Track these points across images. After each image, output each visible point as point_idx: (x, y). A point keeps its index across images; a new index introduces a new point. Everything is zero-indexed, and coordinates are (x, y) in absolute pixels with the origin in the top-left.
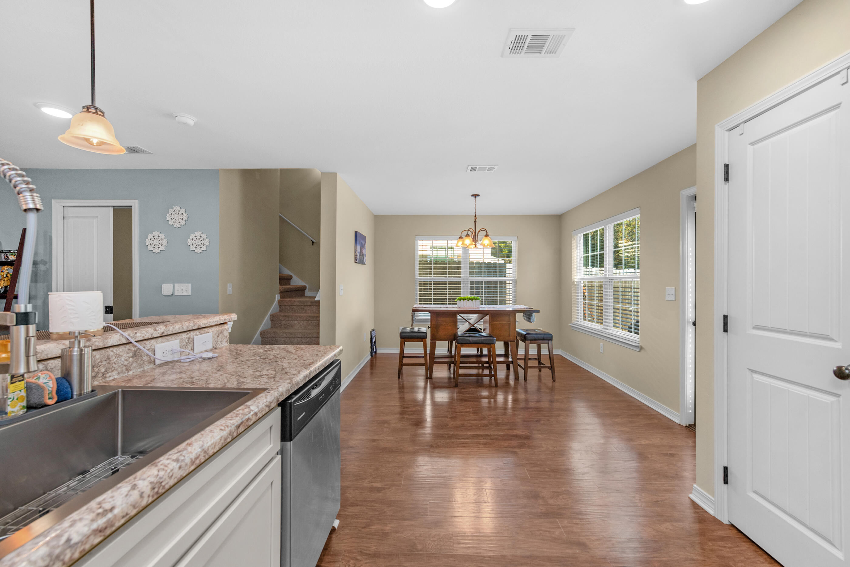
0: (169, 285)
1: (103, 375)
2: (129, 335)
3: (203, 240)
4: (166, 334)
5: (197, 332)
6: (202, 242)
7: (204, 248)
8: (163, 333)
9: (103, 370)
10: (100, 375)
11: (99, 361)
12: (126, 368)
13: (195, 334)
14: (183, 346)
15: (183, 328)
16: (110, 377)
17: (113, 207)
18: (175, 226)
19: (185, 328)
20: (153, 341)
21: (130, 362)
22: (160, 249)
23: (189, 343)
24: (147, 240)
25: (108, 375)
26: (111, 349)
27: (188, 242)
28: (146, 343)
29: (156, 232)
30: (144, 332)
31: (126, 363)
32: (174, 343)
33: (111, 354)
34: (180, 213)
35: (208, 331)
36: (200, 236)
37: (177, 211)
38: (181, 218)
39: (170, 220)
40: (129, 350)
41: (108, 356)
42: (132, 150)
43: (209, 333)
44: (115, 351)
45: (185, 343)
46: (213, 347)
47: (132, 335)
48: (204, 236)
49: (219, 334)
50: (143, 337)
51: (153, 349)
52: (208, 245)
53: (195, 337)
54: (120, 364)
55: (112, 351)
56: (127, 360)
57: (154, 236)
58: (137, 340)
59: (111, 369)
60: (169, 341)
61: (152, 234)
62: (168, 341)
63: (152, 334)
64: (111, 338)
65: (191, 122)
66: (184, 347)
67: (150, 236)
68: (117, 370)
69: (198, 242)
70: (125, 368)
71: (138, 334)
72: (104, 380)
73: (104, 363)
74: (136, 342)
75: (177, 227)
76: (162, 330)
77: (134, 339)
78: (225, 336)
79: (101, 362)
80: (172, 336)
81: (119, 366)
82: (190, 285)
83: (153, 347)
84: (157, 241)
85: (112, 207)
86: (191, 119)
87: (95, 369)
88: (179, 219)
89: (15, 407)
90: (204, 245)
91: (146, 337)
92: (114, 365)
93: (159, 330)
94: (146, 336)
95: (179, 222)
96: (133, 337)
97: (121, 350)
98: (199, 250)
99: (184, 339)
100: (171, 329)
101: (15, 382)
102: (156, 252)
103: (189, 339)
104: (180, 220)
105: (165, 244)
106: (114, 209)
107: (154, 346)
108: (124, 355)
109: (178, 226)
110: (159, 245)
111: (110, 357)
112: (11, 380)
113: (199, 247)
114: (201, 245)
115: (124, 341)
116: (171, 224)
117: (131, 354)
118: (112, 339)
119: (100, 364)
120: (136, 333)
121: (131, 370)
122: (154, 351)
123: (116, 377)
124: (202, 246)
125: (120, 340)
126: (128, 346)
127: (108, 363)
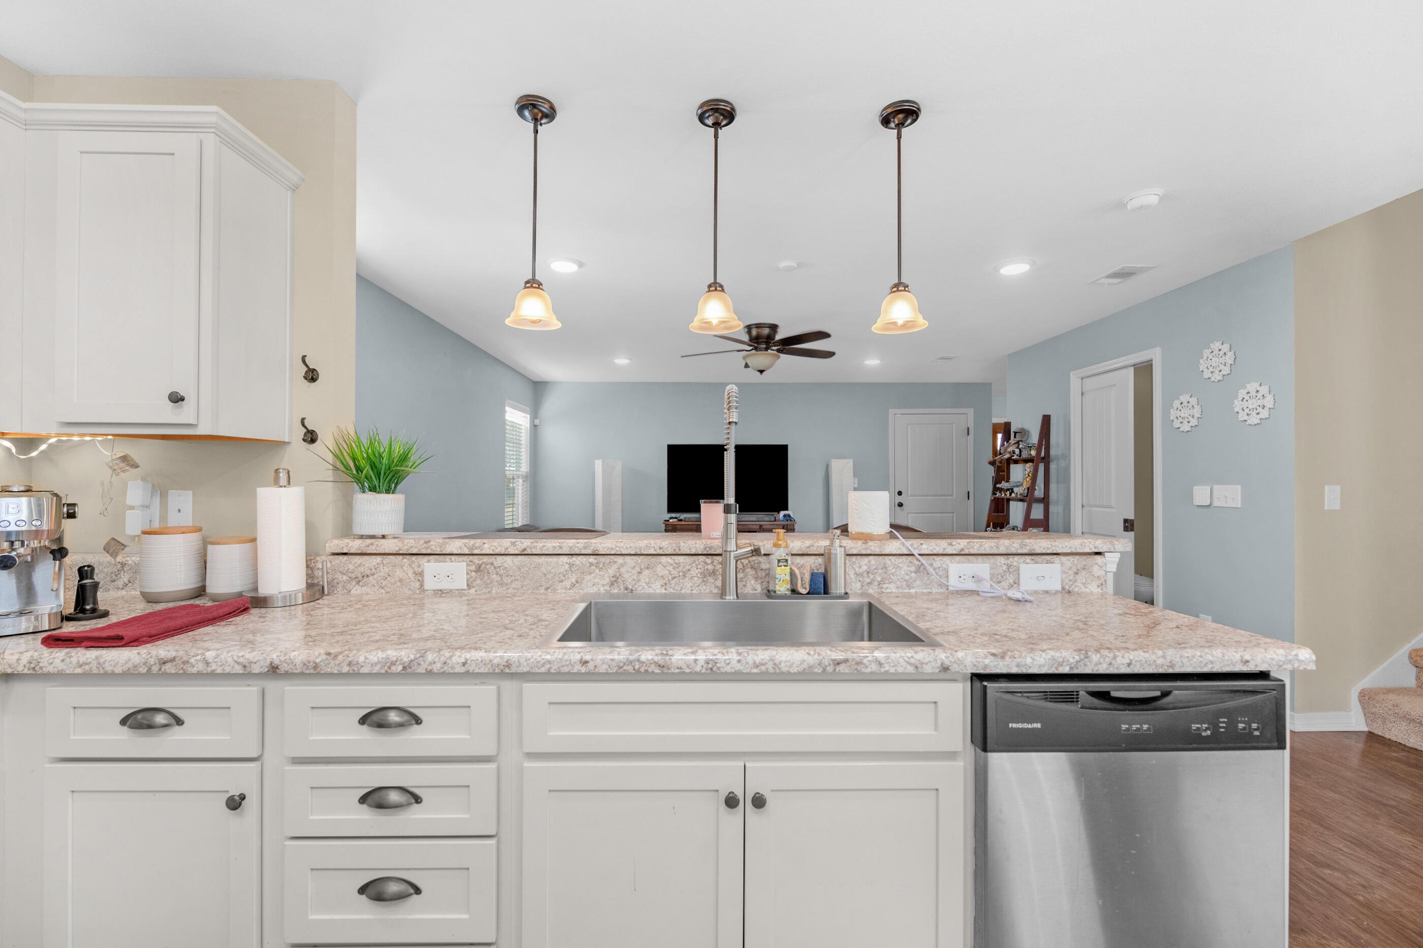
0: (1204, 487)
1: (879, 584)
2: (911, 545)
3: (1261, 398)
4: (966, 552)
5: (1028, 559)
6: (1260, 402)
7: (1264, 414)
8: (963, 549)
9: (879, 579)
10: (876, 583)
11: (874, 567)
12: (907, 584)
13: (1021, 560)
14: (998, 574)
15: (998, 548)
16: (887, 588)
17: (1134, 365)
18: (1212, 379)
19: (1001, 549)
20: (946, 558)
21: (911, 578)
22: (1190, 424)
23: (1010, 573)
24: (1172, 411)
25: (885, 586)
26: (890, 557)
27: (1234, 406)
28: (936, 559)
29: (1184, 395)
30: (933, 544)
31: (907, 577)
32: (982, 568)
33: (889, 563)
34: (1221, 353)
35: (1052, 560)
36: (1258, 391)
37: (1216, 352)
38: (1223, 363)
39: (1205, 370)
40: (911, 563)
41: (885, 564)
42: (1124, 274)
43: (1053, 565)
44: (893, 560)
45: (1000, 571)
46: (1063, 589)
47: (915, 546)
48: (1264, 390)
49: (1078, 570)
50: (931, 550)
51: (945, 569)
52: (1272, 406)
53: (1023, 567)
54: (899, 578)
55: (890, 560)
56: (907, 574)
57: (1182, 403)
58: (922, 552)
59: (889, 580)
60: (972, 563)
61: (1178, 399)
62: (969, 562)
63: (945, 549)
64: (889, 545)
65: (1153, 200)
66: (999, 576)
67: (1176, 404)
68: (895, 583)
69: (1252, 404)
70: (905, 583)
71: (924, 546)
72: (879, 590)
73: (880, 571)
74: (920, 555)
75: (1216, 381)
76: (961, 547)
77: (917, 551)
78: (1096, 576)
79: (876, 569)
80: (979, 557)
81: (898, 579)
82: (1239, 487)
83: (946, 567)
84: (1186, 411)
85: (1131, 366)
86: (1149, 194)
87: (870, 575)
88: (1220, 365)
89: (781, 587)
90: (1264, 407)
91: (935, 552)
92: (891, 576)
93: (956, 545)
94: (935, 549)
95: (1220, 371)
96: (917, 549)
97: (900, 560)
98: (1254, 419)
99: (999, 564)
100: (976, 547)
101: (781, 566)
102: (1185, 431)
103: (1009, 566)
104: (1222, 367)
105: (1197, 415)
106: (1135, 369)
107: (947, 565)
108: (905, 568)
109: (1218, 379)
110: (1189, 417)
111: (887, 566)
112: (778, 563)
113: (1254, 414)
114: (1258, 408)
115: (906, 552)
116: (1207, 377)
117: (913, 569)
118: (890, 547)
119: (876, 571)
120: (921, 544)
121: (913, 588)
122: (947, 572)
123: (894, 591)
124: (1260, 410)
125: (899, 549)
126: (910, 558)
127: (885, 572)
